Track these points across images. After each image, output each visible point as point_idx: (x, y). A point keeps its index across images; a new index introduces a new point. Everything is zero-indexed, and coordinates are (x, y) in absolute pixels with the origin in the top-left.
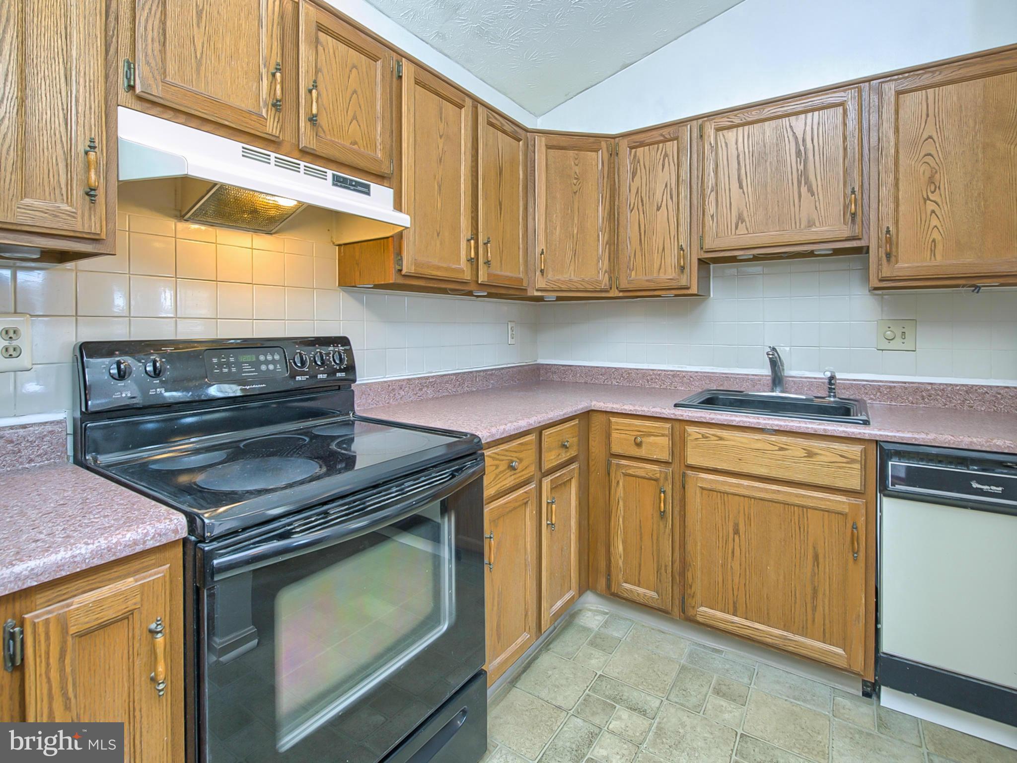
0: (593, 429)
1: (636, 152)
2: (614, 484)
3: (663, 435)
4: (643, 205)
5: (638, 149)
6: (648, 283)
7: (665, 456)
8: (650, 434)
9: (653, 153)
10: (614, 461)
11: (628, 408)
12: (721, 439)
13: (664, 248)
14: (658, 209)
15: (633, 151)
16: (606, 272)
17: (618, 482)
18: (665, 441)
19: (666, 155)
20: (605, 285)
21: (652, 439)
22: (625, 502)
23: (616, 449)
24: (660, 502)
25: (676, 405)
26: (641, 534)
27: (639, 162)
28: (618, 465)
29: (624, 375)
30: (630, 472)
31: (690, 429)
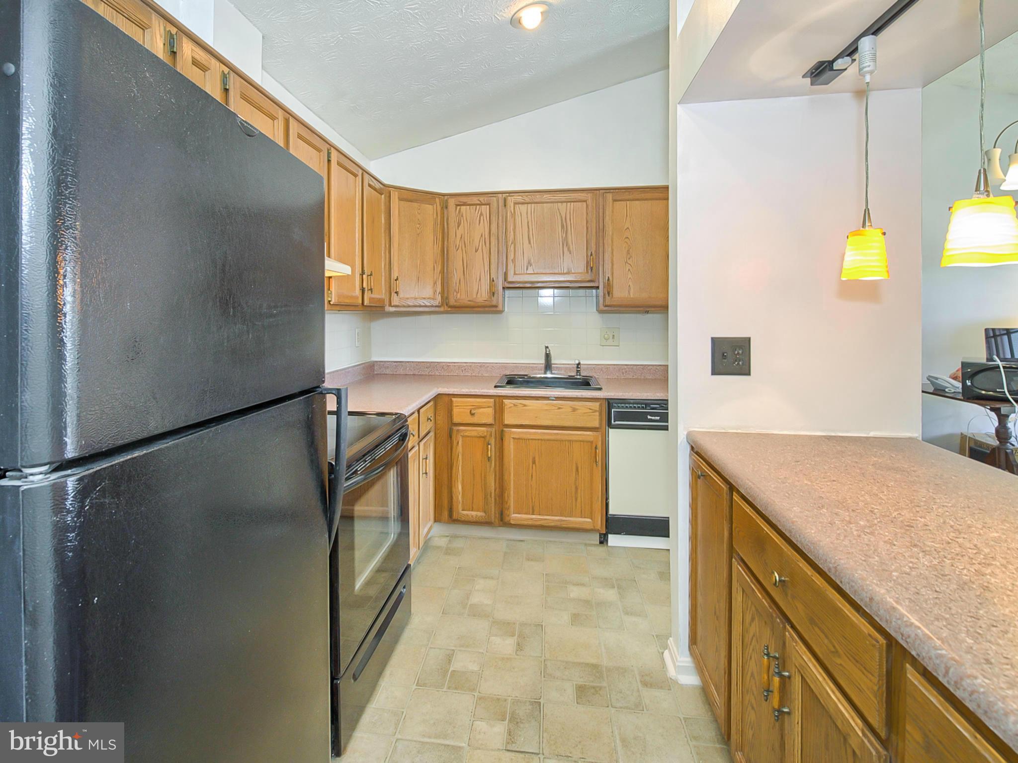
0: (439, 407)
1: (460, 209)
2: (455, 443)
3: (489, 407)
4: (465, 247)
5: (462, 207)
6: (469, 303)
7: (490, 420)
8: (480, 407)
9: (473, 211)
10: (455, 428)
11: (465, 391)
12: (525, 405)
13: (480, 280)
14: (476, 251)
15: (458, 207)
16: (439, 293)
17: (458, 443)
18: (490, 411)
19: (481, 214)
20: (439, 303)
21: (482, 410)
22: (463, 455)
23: (456, 420)
24: (488, 451)
25: (496, 387)
26: (474, 475)
27: (462, 216)
28: (458, 430)
29: (445, 367)
30: (466, 434)
31: (506, 401)
